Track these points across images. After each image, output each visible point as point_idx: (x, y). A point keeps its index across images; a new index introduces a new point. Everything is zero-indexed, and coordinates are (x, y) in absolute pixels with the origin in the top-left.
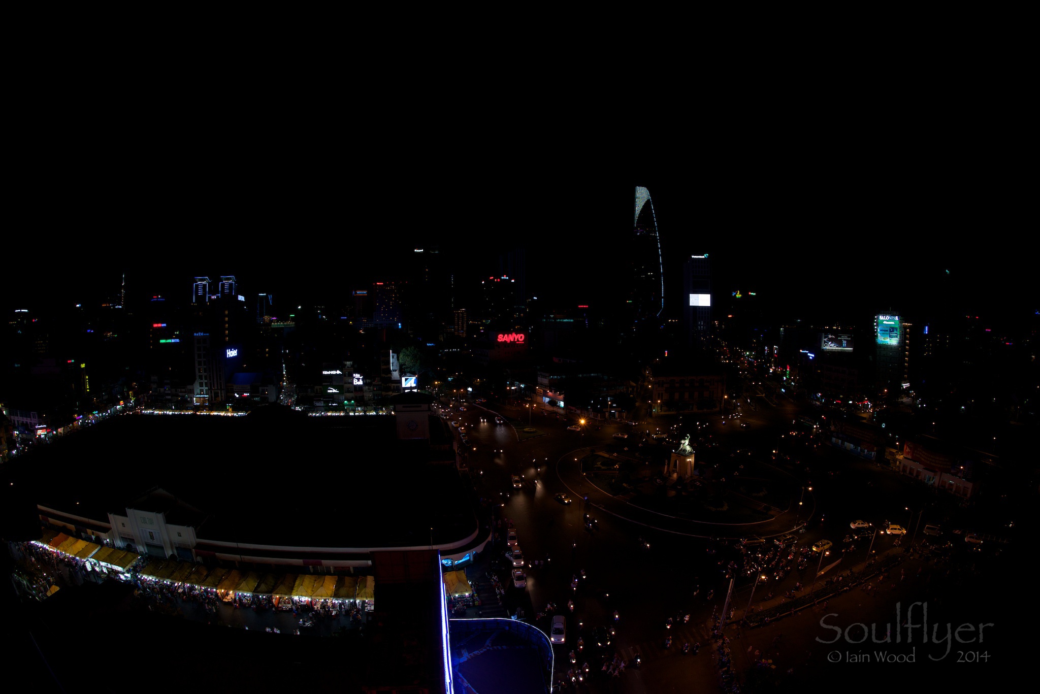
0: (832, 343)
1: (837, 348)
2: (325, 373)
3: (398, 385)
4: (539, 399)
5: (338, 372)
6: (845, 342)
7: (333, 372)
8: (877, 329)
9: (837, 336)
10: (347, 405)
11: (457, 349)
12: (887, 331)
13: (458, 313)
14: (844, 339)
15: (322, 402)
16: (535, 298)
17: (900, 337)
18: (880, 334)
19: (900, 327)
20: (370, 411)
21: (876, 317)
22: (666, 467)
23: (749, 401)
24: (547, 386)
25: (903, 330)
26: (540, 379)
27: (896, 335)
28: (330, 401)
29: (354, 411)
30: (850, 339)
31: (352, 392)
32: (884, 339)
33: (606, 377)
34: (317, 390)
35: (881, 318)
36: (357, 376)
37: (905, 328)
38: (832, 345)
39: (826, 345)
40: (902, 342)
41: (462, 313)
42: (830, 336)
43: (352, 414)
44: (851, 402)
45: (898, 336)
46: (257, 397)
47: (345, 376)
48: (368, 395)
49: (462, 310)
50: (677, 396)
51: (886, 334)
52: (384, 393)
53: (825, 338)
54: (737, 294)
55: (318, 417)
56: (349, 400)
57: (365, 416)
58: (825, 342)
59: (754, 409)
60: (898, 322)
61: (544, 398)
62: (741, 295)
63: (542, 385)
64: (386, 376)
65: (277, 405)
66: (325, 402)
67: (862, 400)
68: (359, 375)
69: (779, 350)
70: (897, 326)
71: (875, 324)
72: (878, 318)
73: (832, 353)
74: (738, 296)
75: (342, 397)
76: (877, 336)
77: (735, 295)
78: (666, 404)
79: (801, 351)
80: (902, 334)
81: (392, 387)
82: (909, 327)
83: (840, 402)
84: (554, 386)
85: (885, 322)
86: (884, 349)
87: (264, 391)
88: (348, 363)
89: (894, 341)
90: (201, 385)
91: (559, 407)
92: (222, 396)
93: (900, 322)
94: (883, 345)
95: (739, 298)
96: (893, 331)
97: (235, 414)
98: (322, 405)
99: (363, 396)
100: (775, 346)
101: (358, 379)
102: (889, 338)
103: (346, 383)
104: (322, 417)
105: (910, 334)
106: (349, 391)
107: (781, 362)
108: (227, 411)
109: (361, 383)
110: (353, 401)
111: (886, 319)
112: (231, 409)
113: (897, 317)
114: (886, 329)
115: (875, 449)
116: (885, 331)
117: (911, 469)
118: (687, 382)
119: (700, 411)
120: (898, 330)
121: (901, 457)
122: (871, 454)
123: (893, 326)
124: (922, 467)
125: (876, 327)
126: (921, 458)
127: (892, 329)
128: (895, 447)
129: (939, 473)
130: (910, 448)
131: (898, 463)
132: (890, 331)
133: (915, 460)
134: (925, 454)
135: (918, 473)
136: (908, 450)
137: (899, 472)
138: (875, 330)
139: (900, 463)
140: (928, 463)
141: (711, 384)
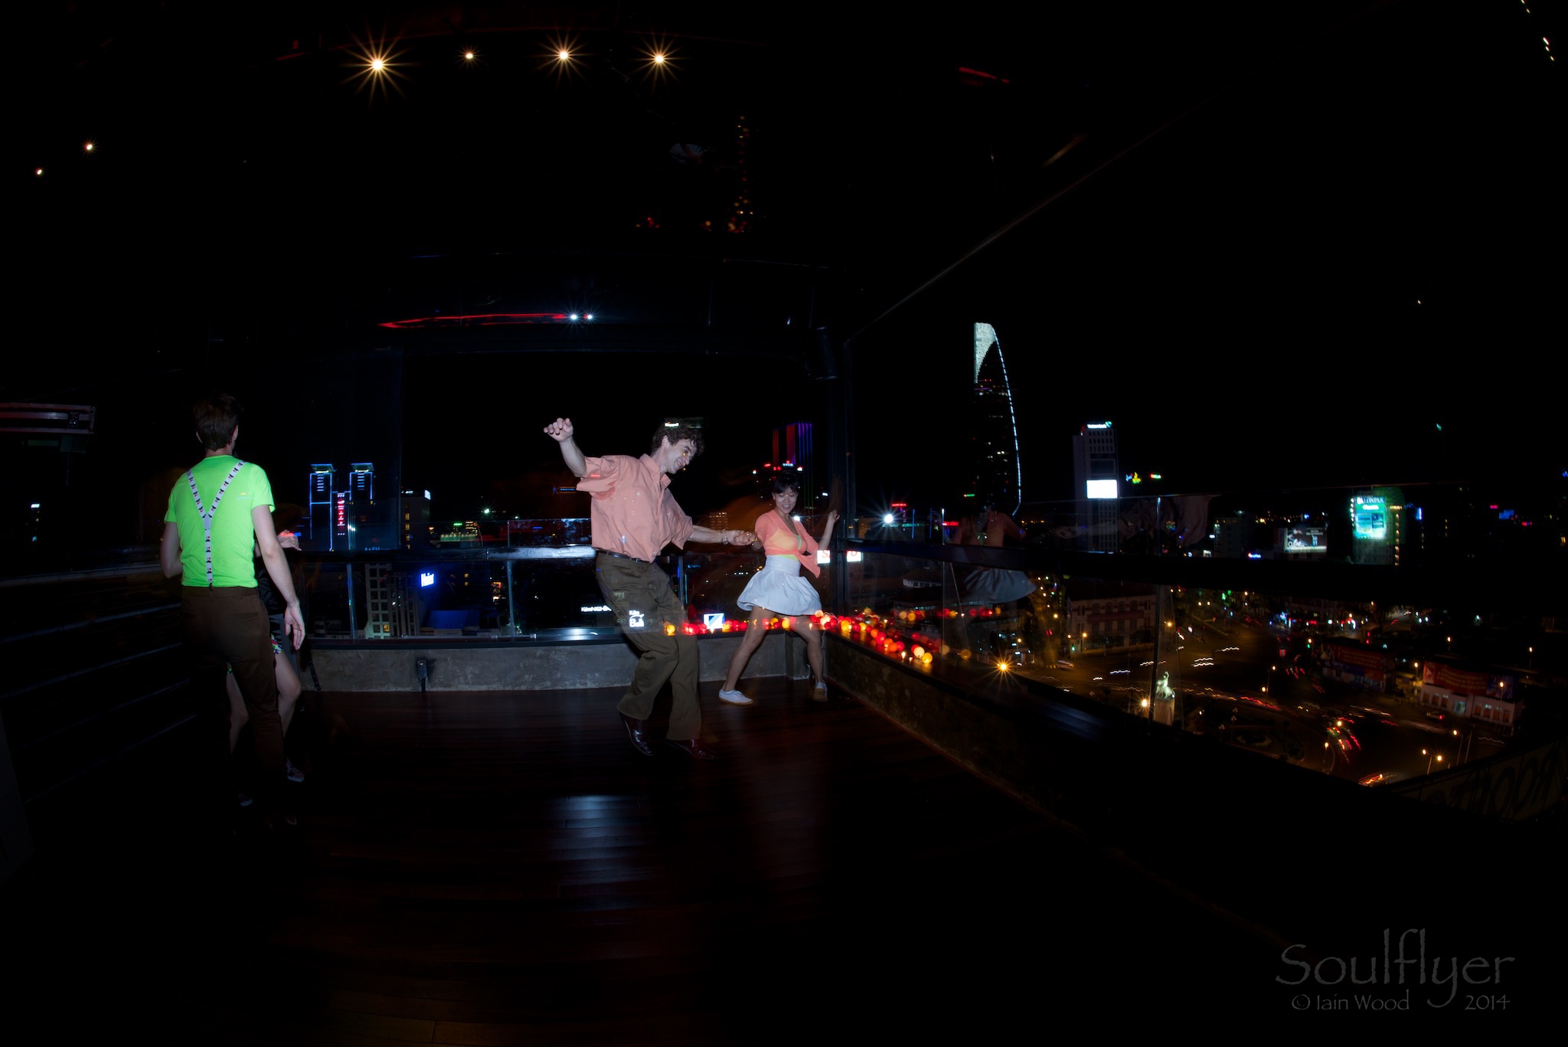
0: (1298, 541)
1: (1305, 548)
2: (585, 609)
6: (1315, 539)
8: (1354, 518)
9: (1305, 531)
12: (1368, 519)
13: (716, 519)
14: (1315, 534)
17: (1387, 527)
18: (1359, 524)
19: (1387, 513)
21: (1352, 500)
25: (1391, 516)
27: (1381, 524)
30: (1322, 534)
32: (1365, 530)
35: (1360, 500)
37: (1394, 512)
39: (1290, 544)
40: (1391, 533)
42: (1295, 532)
44: (1330, 622)
45: (1385, 526)
51: (1369, 523)
53: (1289, 534)
54: (1133, 477)
58: (1289, 540)
60: (1384, 506)
62: (1139, 480)
70: (1382, 512)
71: (1352, 510)
72: (1355, 503)
74: (1136, 480)
76: (1355, 527)
77: (1131, 480)
78: (1094, 638)
79: (1250, 555)
80: (1390, 523)
82: (1399, 512)
83: (1315, 623)
85: (1366, 507)
86: (1366, 545)
89: (1377, 533)
93: (1388, 506)
94: (1364, 539)
96: (1377, 518)
102: (1371, 529)
105: (1400, 520)
111: (1367, 502)
113: (1382, 500)
114: (1367, 517)
115: (1385, 676)
116: (1366, 519)
117: (1434, 698)
118: (1115, 607)
119: (1133, 647)
120: (1384, 516)
121: (1419, 684)
122: (1379, 685)
123: (1377, 512)
124: (1449, 691)
125: (1353, 515)
126: (1447, 681)
127: (1375, 517)
128: (1412, 670)
129: (1471, 697)
130: (1432, 670)
131: (1416, 691)
132: (1373, 519)
133: (1438, 684)
134: (1453, 674)
135: (1444, 700)
136: (1429, 672)
137: (1418, 704)
138: (1353, 520)
139: (1419, 691)
140: (1457, 685)
141: (1146, 608)
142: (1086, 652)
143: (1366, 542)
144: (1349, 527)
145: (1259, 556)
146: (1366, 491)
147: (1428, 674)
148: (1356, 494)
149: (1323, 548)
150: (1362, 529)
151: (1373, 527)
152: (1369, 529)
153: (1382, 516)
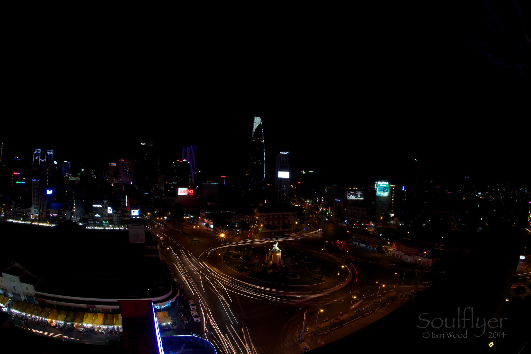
0: (352, 196)
1: (355, 198)
2: (94, 206)
3: (130, 214)
4: (200, 223)
5: (100, 206)
6: (359, 196)
7: (98, 206)
8: (377, 189)
9: (355, 193)
10: (105, 224)
11: (159, 197)
12: (382, 189)
13: (161, 178)
14: (359, 194)
15: (92, 221)
16: (200, 172)
17: (389, 192)
18: (378, 191)
19: (389, 187)
20: (116, 227)
21: (376, 183)
22: (266, 258)
23: (309, 225)
24: (205, 217)
25: (391, 189)
26: (201, 213)
27: (387, 191)
28: (96, 221)
29: (108, 227)
30: (362, 193)
31: (107, 217)
32: (380, 193)
33: (234, 213)
34: (90, 215)
35: (379, 183)
36: (109, 208)
37: (392, 188)
38: (353, 197)
39: (349, 197)
40: (390, 195)
41: (163, 178)
42: (351, 192)
43: (107, 228)
44: (363, 224)
45: (388, 192)
46: (61, 216)
47: (104, 208)
48: (115, 219)
49: (163, 177)
50: (271, 222)
51: (382, 191)
52: (123, 218)
53: (348, 193)
54: (303, 172)
55: (91, 229)
56: (106, 221)
57: (113, 230)
58: (349, 195)
59: (312, 229)
60: (388, 185)
61: (203, 223)
62: (305, 173)
63: (202, 216)
64: (124, 209)
65: (70, 221)
66: (94, 221)
67: (369, 223)
68: (110, 208)
69: (324, 200)
70: (387, 187)
71: (376, 186)
72: (377, 183)
73: (352, 201)
74: (304, 173)
75: (102, 219)
76: (377, 192)
77: (302, 173)
78: (266, 227)
79: (336, 200)
80: (390, 191)
81: (127, 215)
82: (394, 187)
83: (357, 224)
84: (208, 217)
85: (381, 185)
86: (381, 198)
87: (64, 214)
88: (105, 201)
89: (386, 194)
90: (35, 209)
91: (211, 228)
92: (44, 215)
93: (389, 185)
94: (380, 196)
95: (304, 174)
96: (385, 189)
97: (51, 225)
98: (92, 223)
99: (112, 219)
100: (322, 198)
101: (110, 210)
102: (383, 193)
103: (104, 212)
104: (92, 230)
105: (394, 190)
106: (106, 217)
107: (326, 205)
108: (47, 223)
109: (111, 212)
110: (107, 222)
111: (382, 183)
112: (48, 223)
113: (387, 182)
114: (382, 188)
115: (377, 246)
116: (381, 189)
117: (397, 255)
118: (276, 216)
119: (283, 230)
120: (388, 189)
121: (391, 249)
122: (375, 249)
123: (385, 187)
124: (403, 253)
125: (376, 188)
126: (402, 249)
127: (385, 188)
128: (388, 245)
129: (413, 256)
130: (396, 245)
131: (390, 252)
132: (384, 189)
133: (398, 250)
134: (405, 247)
135: (401, 257)
136: (395, 246)
137: (390, 257)
138: (376, 189)
139: (391, 252)
140: (406, 251)
141: (288, 217)
142: (264, 231)
143: (381, 197)
144: (374, 191)
145: (340, 200)
146: (381, 179)
147: (394, 246)
148: (378, 181)
149: (362, 198)
150: (379, 192)
151: (384, 192)
152: (382, 193)
153: (387, 188)
